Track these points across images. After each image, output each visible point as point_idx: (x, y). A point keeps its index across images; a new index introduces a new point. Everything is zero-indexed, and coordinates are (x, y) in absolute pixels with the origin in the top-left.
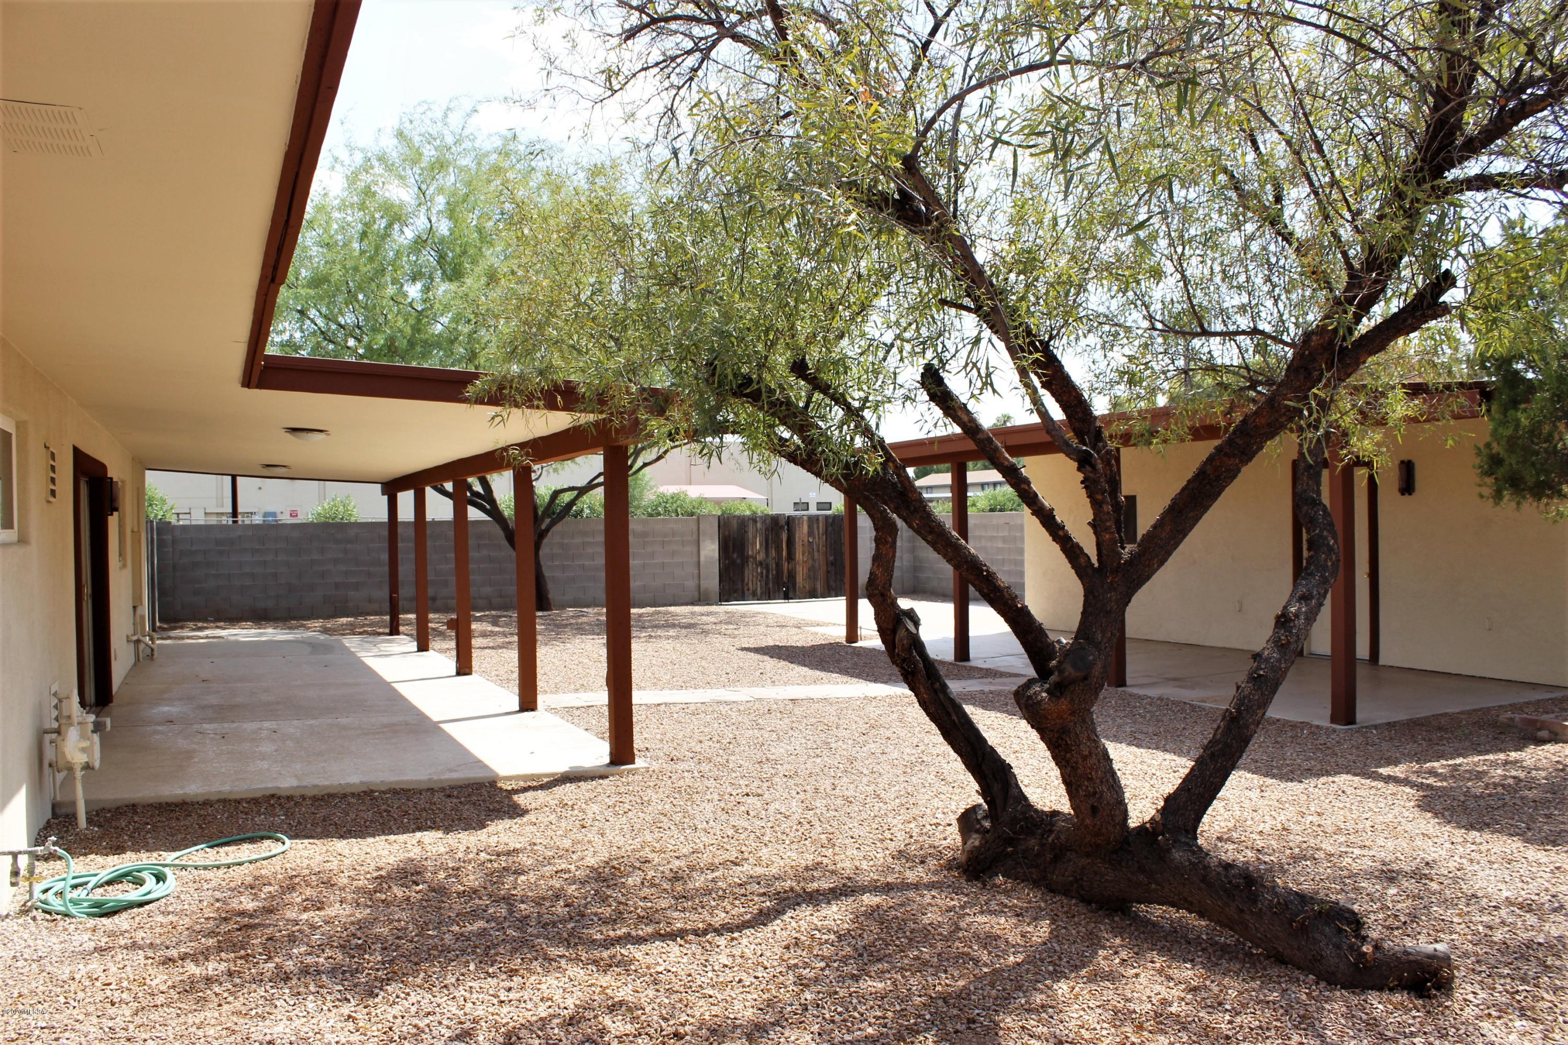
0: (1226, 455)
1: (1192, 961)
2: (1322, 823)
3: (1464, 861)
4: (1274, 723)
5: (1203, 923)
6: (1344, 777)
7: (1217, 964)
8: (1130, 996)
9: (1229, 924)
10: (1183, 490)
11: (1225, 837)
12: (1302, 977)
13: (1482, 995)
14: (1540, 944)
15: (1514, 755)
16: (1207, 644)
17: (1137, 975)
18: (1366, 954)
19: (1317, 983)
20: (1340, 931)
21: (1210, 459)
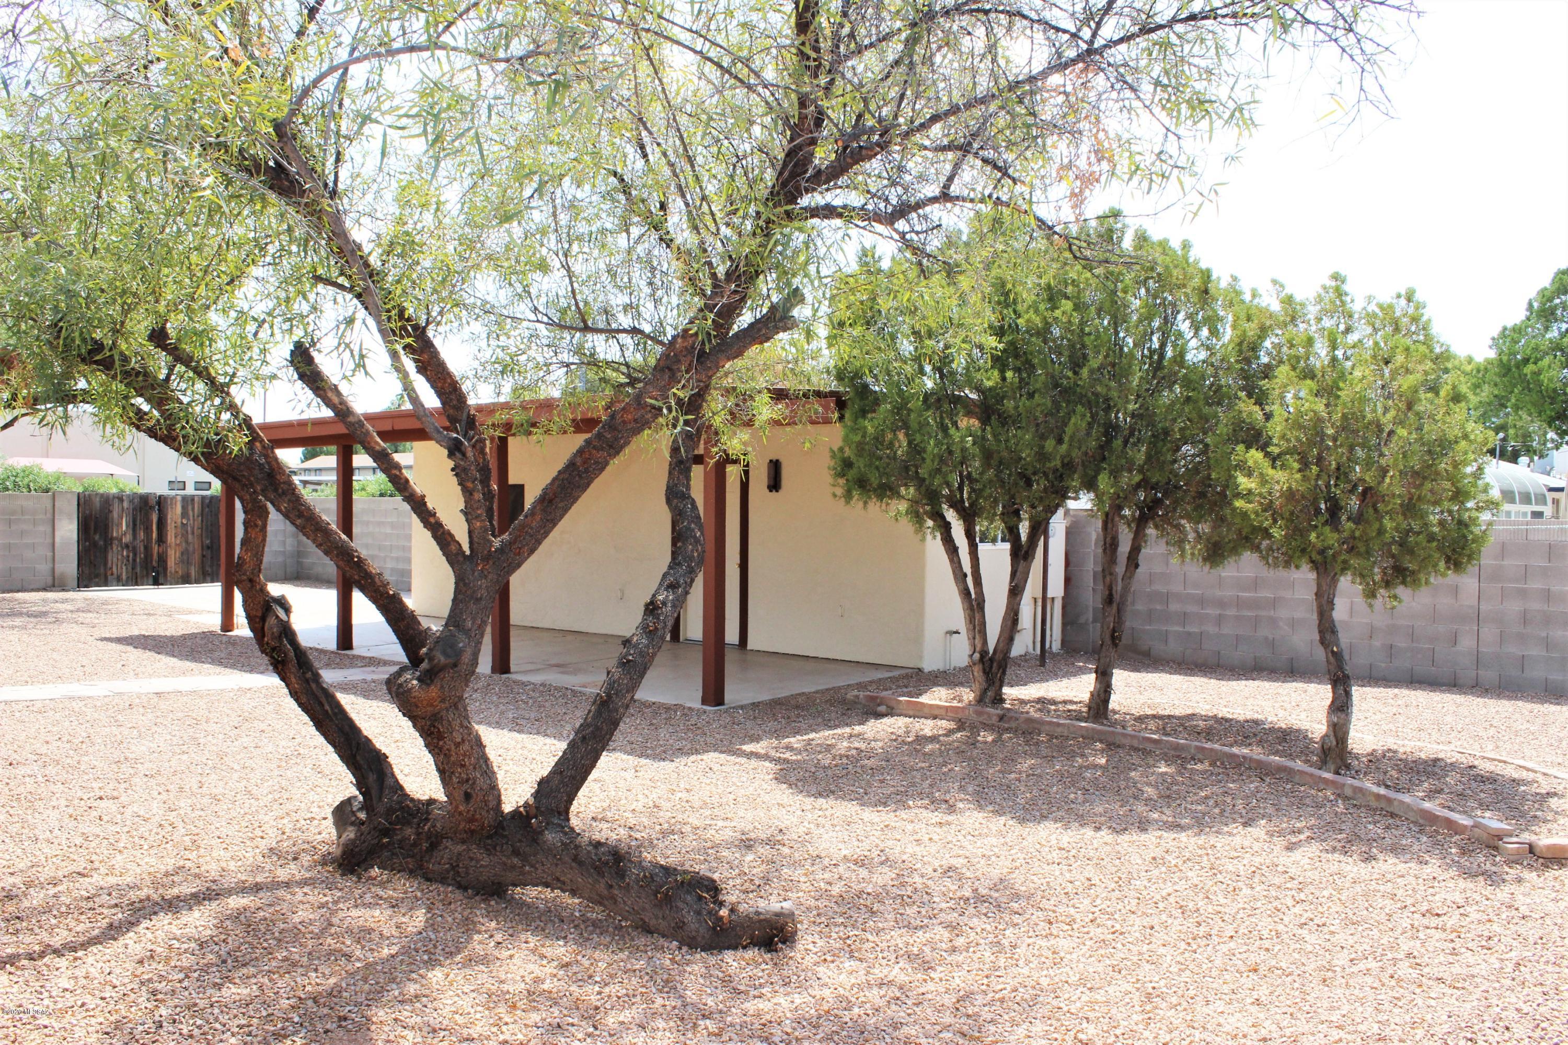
0: (594, 448)
1: (565, 938)
2: (690, 799)
3: (812, 826)
4: (650, 706)
5: (577, 901)
6: (712, 754)
7: (588, 939)
8: (503, 977)
9: (599, 901)
10: (554, 480)
11: (600, 817)
12: (666, 945)
13: (820, 943)
14: (869, 894)
15: (858, 729)
16: (589, 631)
17: (511, 957)
18: (722, 917)
19: (680, 948)
20: (700, 898)
21: (580, 452)
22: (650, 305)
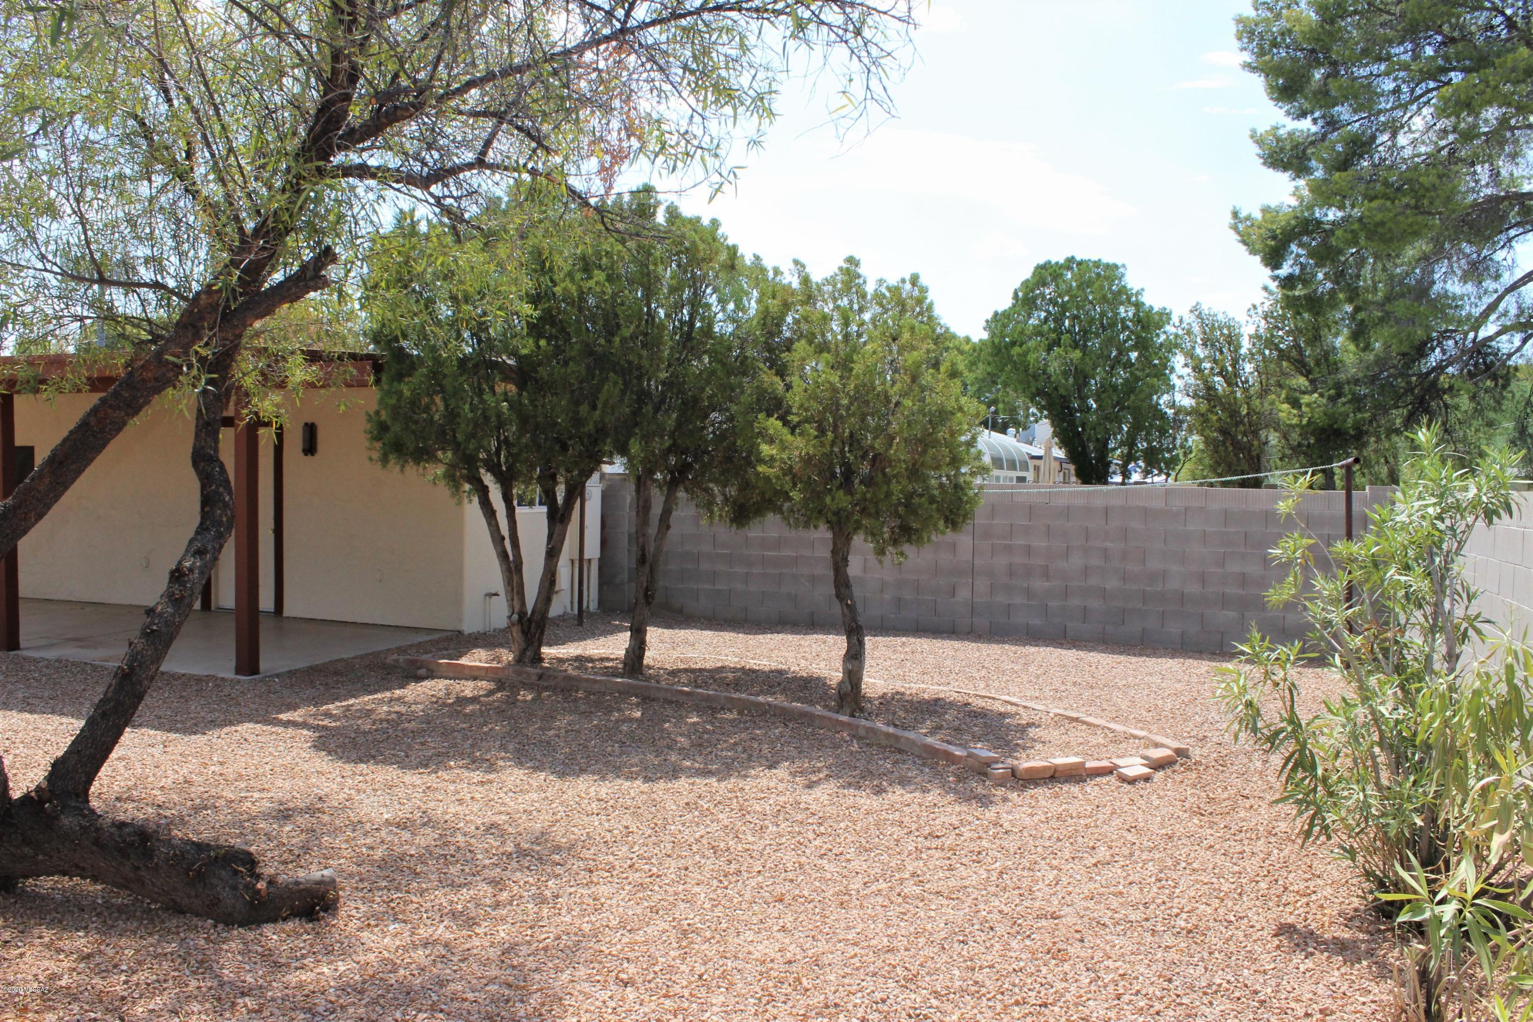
0: (110, 406)
1: (86, 928)
2: (225, 771)
3: (353, 792)
4: (179, 678)
5: (99, 887)
6: (247, 725)
7: (113, 926)
8: (12, 978)
9: (124, 885)
10: (65, 441)
11: (125, 796)
12: (200, 924)
13: (363, 908)
14: (412, 856)
15: (398, 692)
16: (111, 602)
17: (22, 955)
18: (260, 890)
19: (216, 926)
20: (236, 872)
21: (94, 411)
22: (174, 259)
